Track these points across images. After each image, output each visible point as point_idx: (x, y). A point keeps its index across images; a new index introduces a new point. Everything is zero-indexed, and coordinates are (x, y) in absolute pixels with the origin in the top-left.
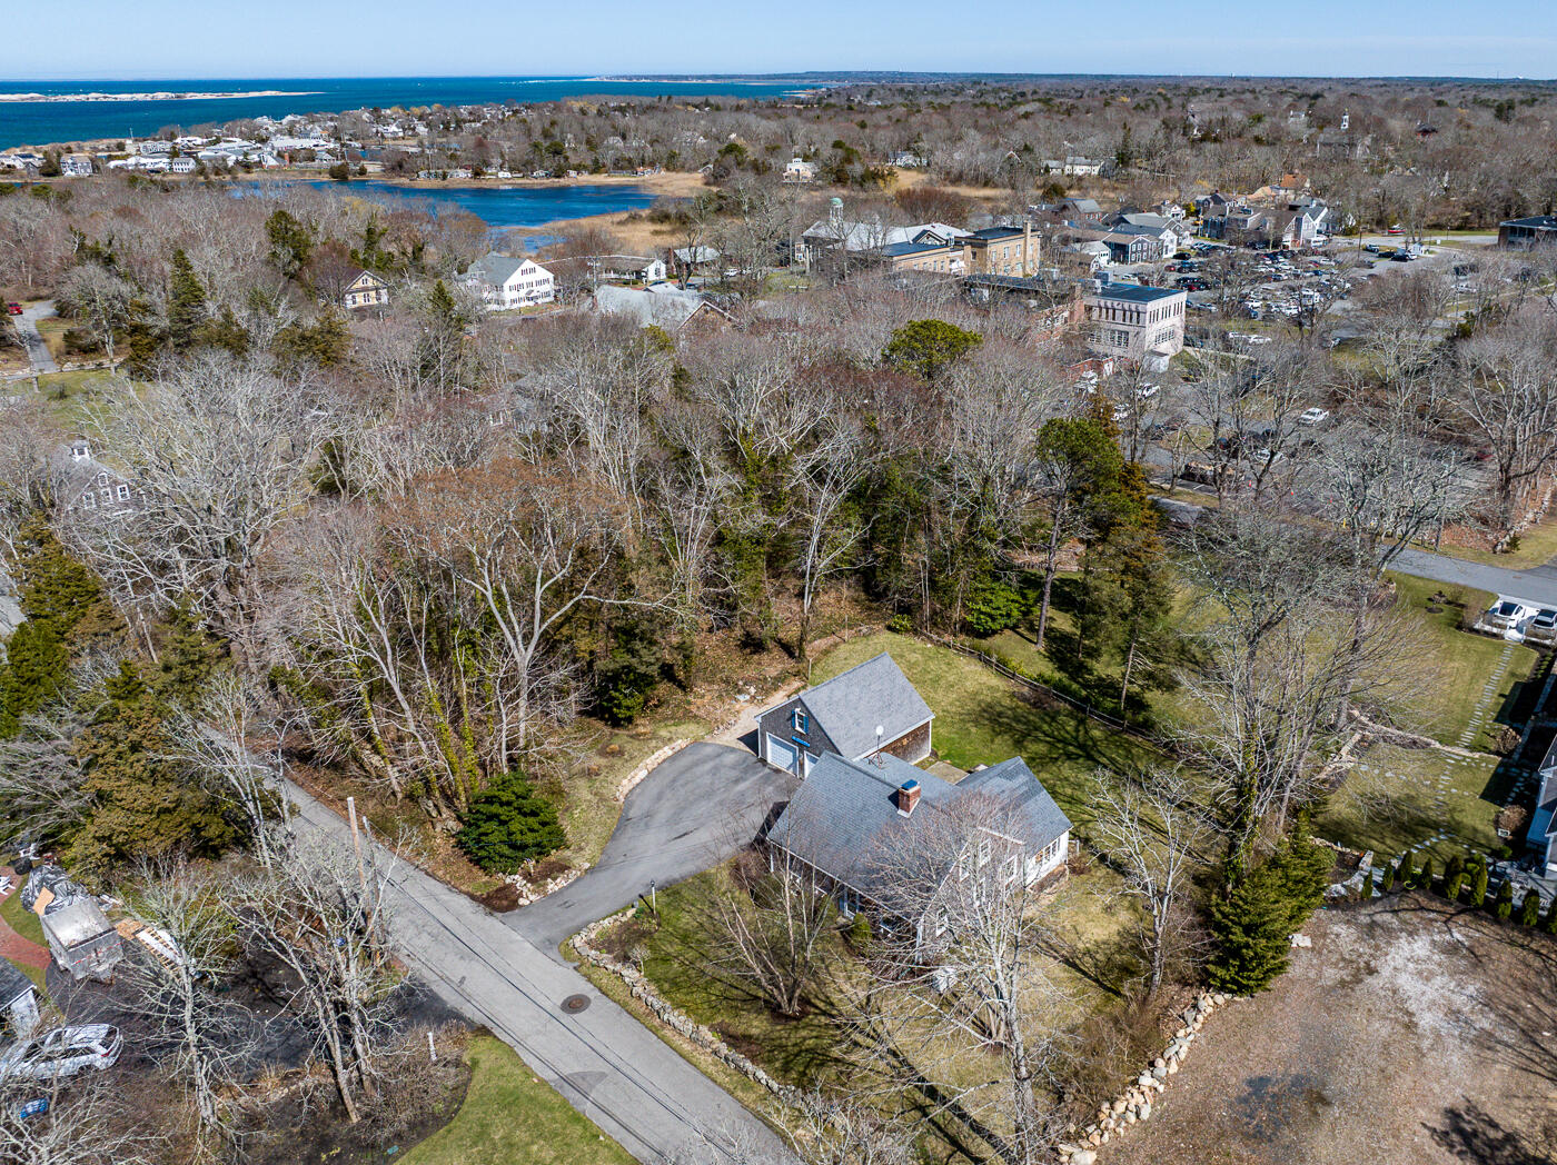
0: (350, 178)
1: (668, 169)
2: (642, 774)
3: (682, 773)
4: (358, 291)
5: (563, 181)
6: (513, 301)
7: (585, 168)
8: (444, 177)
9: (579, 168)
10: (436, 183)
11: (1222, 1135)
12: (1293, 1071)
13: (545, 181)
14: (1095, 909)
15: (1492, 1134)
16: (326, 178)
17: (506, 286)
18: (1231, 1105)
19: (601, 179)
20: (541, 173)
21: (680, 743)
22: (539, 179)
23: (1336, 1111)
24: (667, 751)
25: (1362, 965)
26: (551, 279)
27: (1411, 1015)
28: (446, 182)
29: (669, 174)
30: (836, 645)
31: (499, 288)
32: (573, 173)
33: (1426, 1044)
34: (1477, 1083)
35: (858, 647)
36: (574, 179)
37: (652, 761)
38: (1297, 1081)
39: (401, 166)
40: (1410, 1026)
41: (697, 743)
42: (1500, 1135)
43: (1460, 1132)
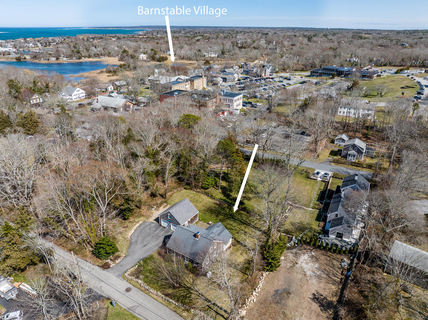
0: (22, 60)
1: (108, 56)
2: (133, 231)
3: (142, 230)
4: (34, 99)
5: (81, 60)
6: (75, 99)
7: (86, 57)
8: (48, 60)
9: (85, 57)
10: (46, 62)
11: (270, 303)
12: (283, 287)
13: (76, 60)
14: (239, 254)
15: (322, 297)
16: (15, 60)
17: (73, 95)
18: (272, 297)
19: (91, 59)
20: (75, 58)
21: (141, 222)
22: (74, 60)
23: (292, 295)
24: (138, 225)
25: (295, 262)
26: (84, 93)
27: (305, 272)
28: (49, 61)
29: (108, 58)
30: (173, 194)
31: (71, 95)
32: (83, 58)
33: (308, 278)
34: (319, 286)
35: (178, 194)
36: (83, 60)
37: (135, 228)
38: (284, 290)
39: (36, 57)
40: (305, 275)
41: (144, 222)
42: (323, 297)
43: (316, 298)
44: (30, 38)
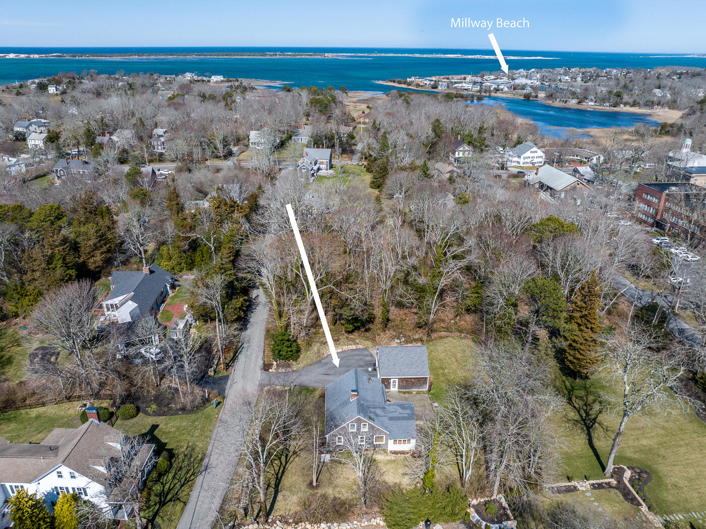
0: (531, 99)
1: (670, 108)
3: (351, 356)
5: (616, 109)
7: (629, 104)
8: (566, 102)
9: (625, 104)
10: (562, 105)
13: (608, 108)
14: (401, 471)
16: (522, 98)
17: (522, 157)
19: (635, 110)
20: (608, 104)
21: (360, 346)
22: (607, 107)
24: (354, 347)
26: (544, 157)
28: (565, 104)
29: (669, 110)
30: (447, 337)
31: (519, 157)
32: (622, 106)
35: (454, 341)
36: (622, 108)
37: (349, 347)
39: (552, 96)
41: (366, 349)
44: (576, 69)
